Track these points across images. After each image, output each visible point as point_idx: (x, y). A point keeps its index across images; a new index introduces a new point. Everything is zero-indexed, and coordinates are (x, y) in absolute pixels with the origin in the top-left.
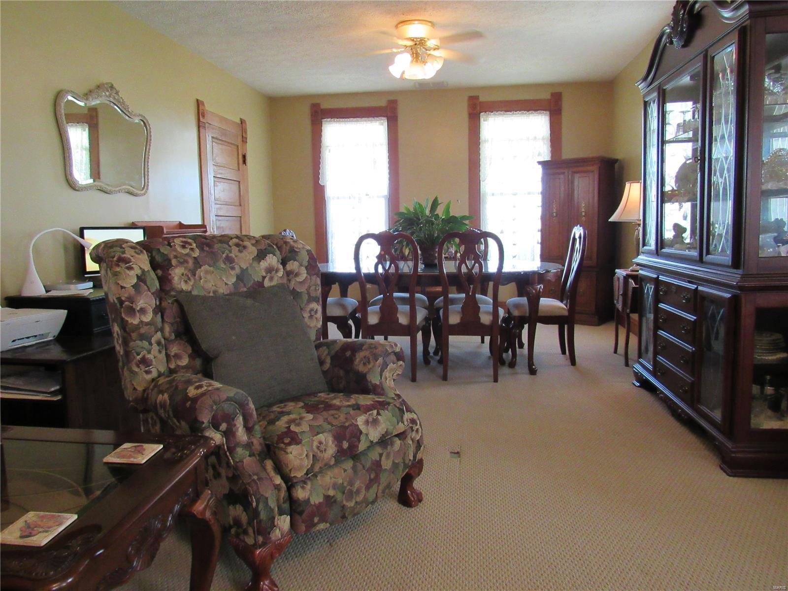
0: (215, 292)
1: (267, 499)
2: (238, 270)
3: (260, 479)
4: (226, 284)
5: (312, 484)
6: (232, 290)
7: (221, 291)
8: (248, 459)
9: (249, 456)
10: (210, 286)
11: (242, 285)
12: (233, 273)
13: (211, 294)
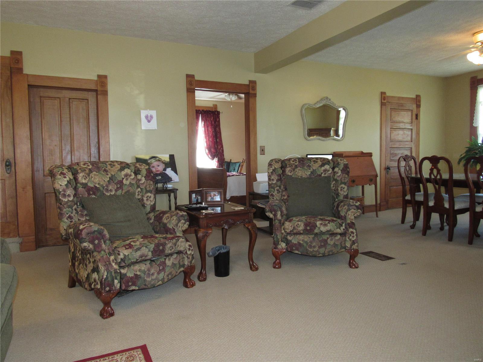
0: (301, 177)
1: (277, 235)
2: (312, 170)
3: (277, 229)
4: (306, 174)
5: (294, 237)
6: (308, 176)
7: (304, 176)
8: (278, 224)
9: (279, 223)
10: (300, 174)
11: (312, 175)
12: (309, 171)
13: (300, 177)
